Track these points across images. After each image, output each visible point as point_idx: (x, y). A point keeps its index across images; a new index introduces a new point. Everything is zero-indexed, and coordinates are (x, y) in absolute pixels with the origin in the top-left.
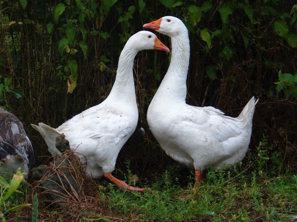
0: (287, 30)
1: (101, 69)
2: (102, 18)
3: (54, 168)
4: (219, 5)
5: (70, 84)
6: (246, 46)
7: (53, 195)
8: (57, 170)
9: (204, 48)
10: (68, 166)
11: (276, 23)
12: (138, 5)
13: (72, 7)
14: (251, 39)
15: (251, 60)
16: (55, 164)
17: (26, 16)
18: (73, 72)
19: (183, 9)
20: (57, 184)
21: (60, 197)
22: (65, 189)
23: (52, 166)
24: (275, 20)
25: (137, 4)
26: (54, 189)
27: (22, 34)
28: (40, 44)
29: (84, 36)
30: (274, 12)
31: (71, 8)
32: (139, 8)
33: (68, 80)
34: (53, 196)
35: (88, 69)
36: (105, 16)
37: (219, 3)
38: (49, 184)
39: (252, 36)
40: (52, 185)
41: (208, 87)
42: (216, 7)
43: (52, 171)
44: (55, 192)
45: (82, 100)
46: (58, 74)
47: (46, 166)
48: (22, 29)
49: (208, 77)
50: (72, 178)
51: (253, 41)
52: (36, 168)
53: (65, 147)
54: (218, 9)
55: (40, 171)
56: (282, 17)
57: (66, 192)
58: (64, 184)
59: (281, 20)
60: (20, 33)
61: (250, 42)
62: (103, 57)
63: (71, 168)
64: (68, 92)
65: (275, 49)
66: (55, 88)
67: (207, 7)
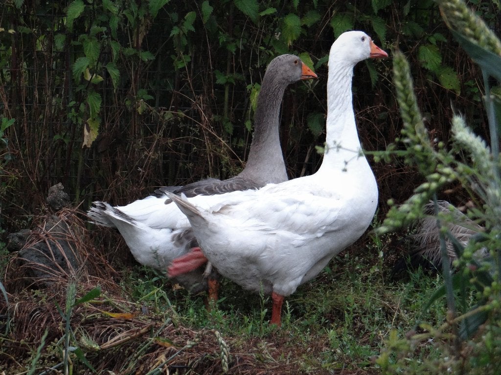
0: (440, 61)
1: (140, 110)
2: (142, 28)
3: (42, 233)
4: (330, 16)
5: (89, 131)
6: (373, 83)
7: (37, 270)
8: (47, 236)
9: (306, 85)
10: (65, 232)
11: (422, 48)
12: (201, 10)
13: (96, 6)
14: (381, 73)
15: (381, 105)
16: (46, 227)
17: (22, 20)
18: (92, 112)
19: (277, 19)
20: (45, 254)
21: (47, 274)
22: (56, 263)
23: (40, 230)
24: (420, 44)
25: (200, 8)
26: (39, 261)
27: (13, 49)
28: (43, 67)
29: (115, 53)
30: (419, 31)
31: (93, 8)
32: (203, 16)
33: (85, 125)
34: (36, 272)
35: (117, 111)
36: (147, 26)
37: (331, 14)
38: (32, 255)
39: (383, 69)
40: (37, 256)
41: (310, 150)
42: (326, 19)
43: (38, 237)
44: (40, 266)
45: (105, 160)
46: (70, 115)
47: (31, 231)
48: (13, 41)
49: (310, 132)
50: (70, 249)
51: (384, 75)
52: (15, 234)
53: (61, 203)
54: (329, 22)
55: (21, 238)
56: (433, 40)
57: (58, 268)
58: (55, 257)
59: (431, 44)
60: (11, 47)
61: (380, 78)
62: (143, 92)
63: (70, 236)
64: (83, 145)
65: (420, 89)
66: (64, 137)
67: (311, 19)
